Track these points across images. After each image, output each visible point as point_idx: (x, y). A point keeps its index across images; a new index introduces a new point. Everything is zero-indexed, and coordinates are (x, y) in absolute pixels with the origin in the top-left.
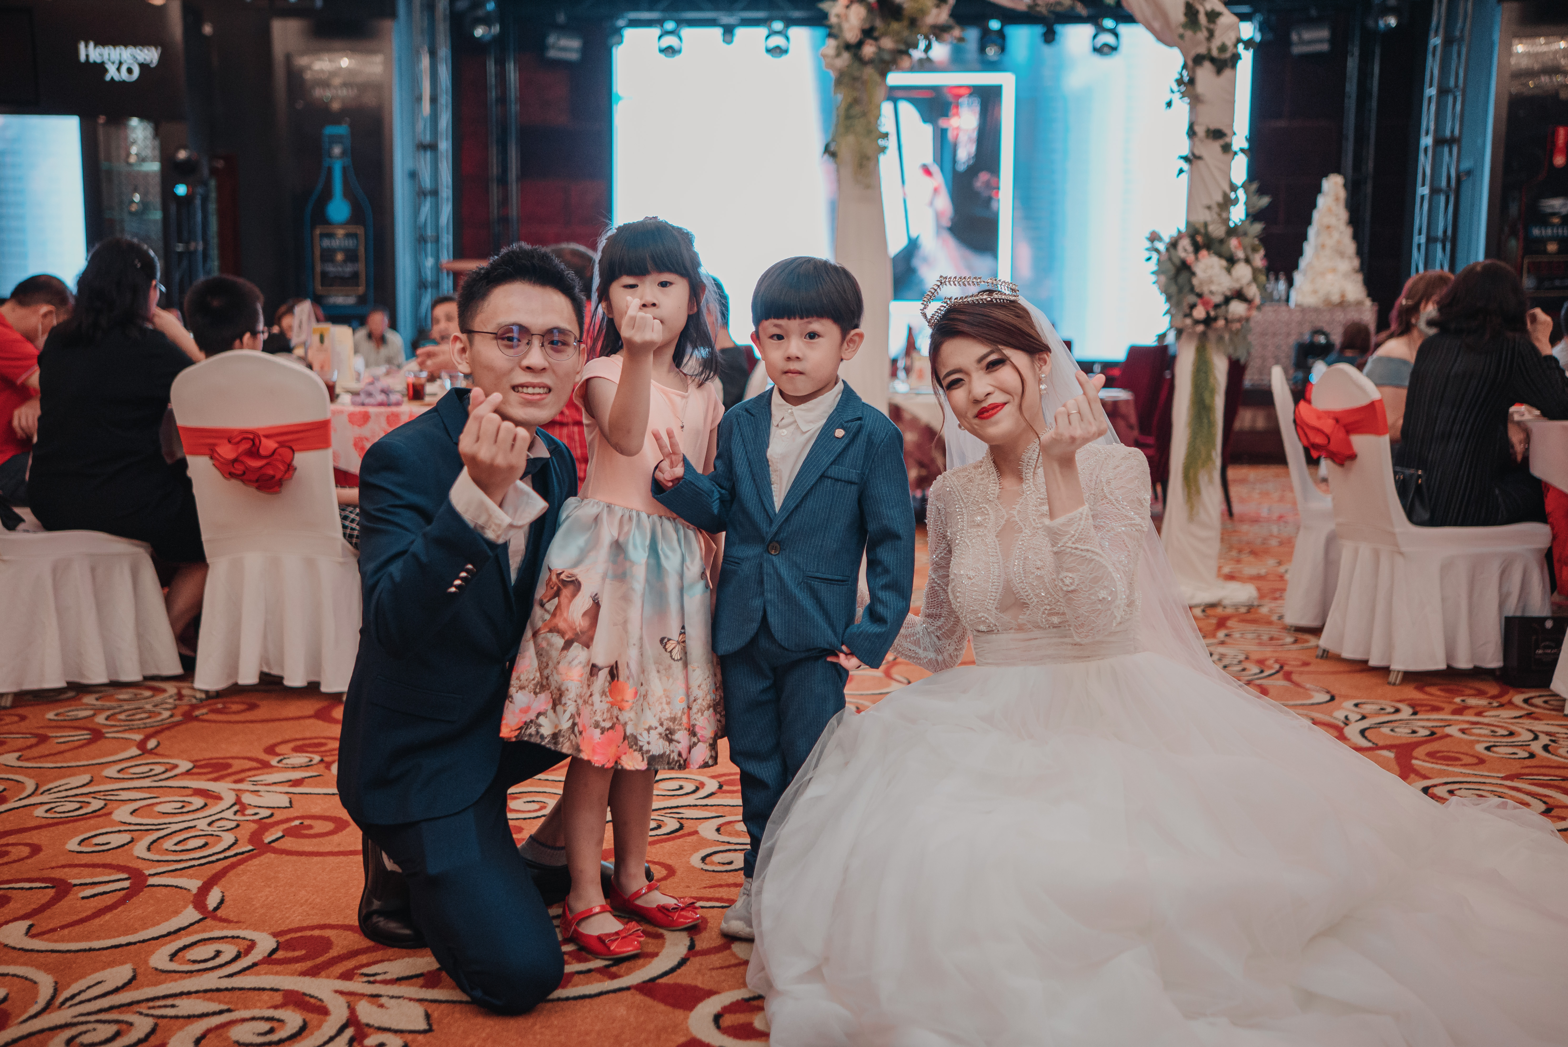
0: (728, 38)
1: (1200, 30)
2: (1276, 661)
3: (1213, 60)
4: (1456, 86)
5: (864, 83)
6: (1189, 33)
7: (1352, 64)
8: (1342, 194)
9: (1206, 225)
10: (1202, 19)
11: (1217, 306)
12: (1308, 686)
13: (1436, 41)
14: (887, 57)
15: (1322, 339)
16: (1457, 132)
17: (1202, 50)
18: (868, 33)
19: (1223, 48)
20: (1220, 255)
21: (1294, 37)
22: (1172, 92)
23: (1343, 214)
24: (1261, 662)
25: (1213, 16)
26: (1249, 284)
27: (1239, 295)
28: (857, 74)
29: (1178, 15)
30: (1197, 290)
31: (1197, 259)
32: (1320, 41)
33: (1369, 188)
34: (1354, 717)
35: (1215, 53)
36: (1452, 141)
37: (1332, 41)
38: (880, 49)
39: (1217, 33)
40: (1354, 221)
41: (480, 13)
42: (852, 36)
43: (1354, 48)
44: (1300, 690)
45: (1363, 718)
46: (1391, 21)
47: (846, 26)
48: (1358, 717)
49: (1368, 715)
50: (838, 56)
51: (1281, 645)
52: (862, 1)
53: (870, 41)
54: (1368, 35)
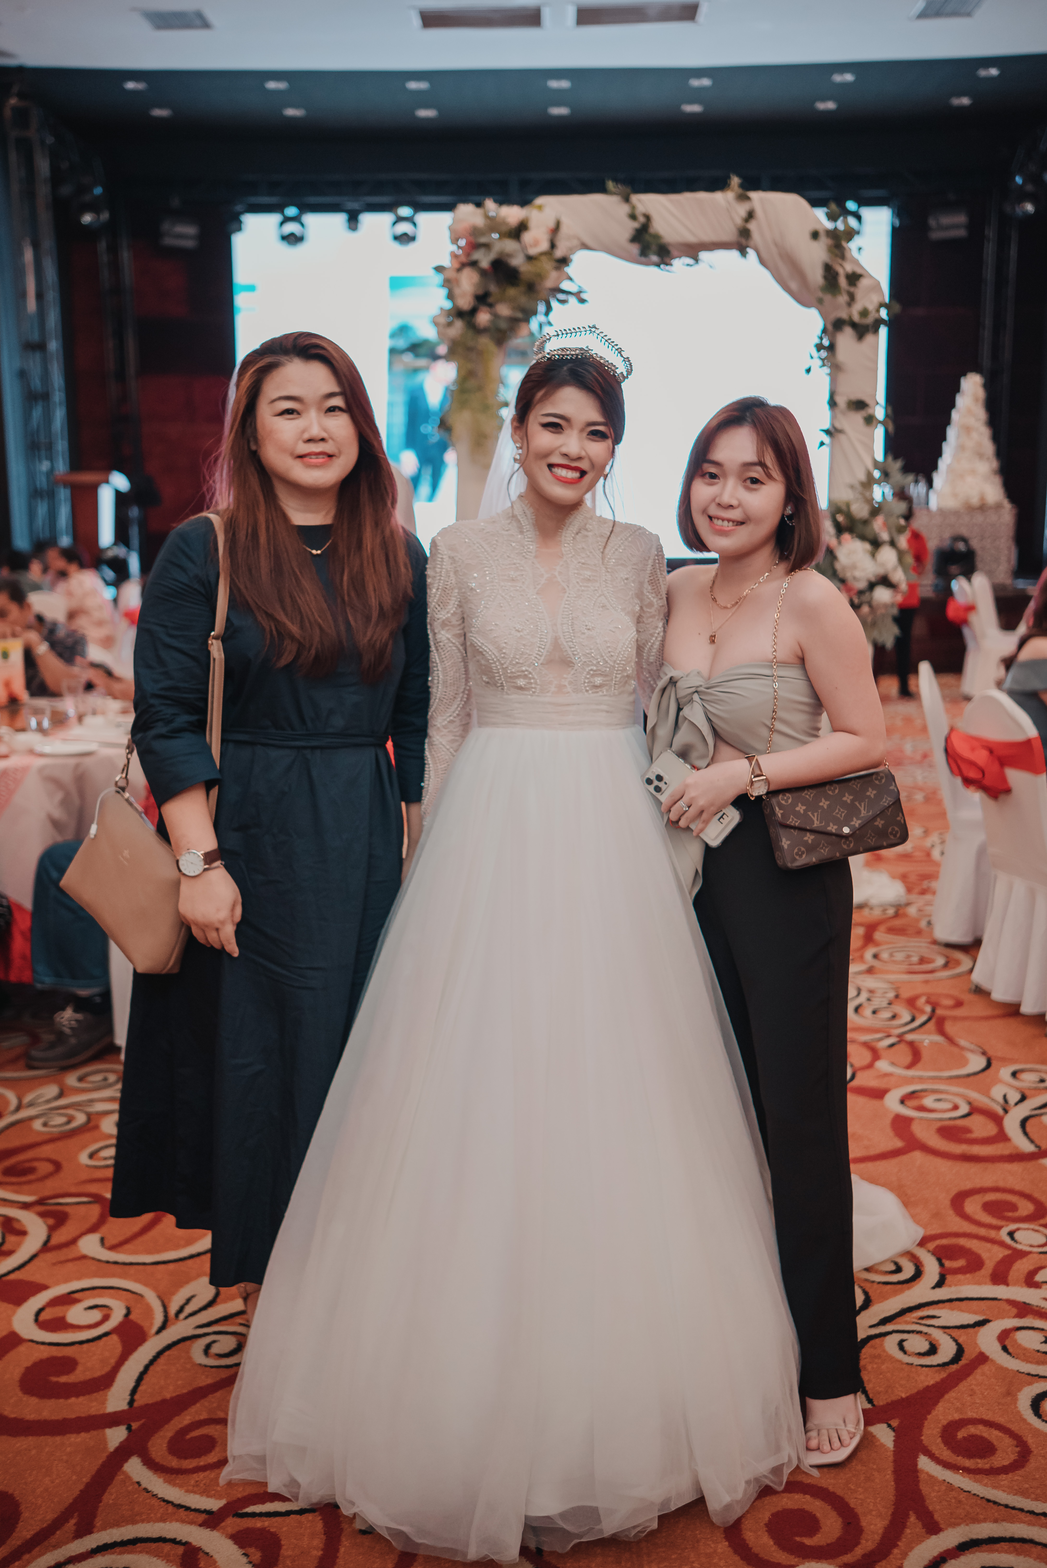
0: (353, 225)
1: (841, 293)
2: (928, 1002)
3: (854, 325)
5: (480, 353)
6: (828, 298)
7: (990, 249)
8: (981, 393)
9: (848, 505)
10: (843, 282)
11: (861, 593)
12: (963, 1043)
14: (503, 325)
15: (961, 546)
17: (844, 315)
18: (482, 299)
19: (864, 313)
20: (863, 538)
21: (932, 222)
22: (812, 357)
23: (981, 414)
24: (911, 1003)
25: (854, 278)
26: (895, 569)
27: (885, 581)
28: (471, 343)
29: (817, 276)
30: (841, 575)
31: (840, 543)
32: (957, 227)
33: (1006, 378)
34: (1014, 1097)
35: (856, 318)
37: (970, 226)
38: (496, 316)
39: (858, 296)
40: (993, 421)
41: (87, 199)
42: (465, 303)
43: (991, 233)
44: (955, 1050)
45: (1023, 1098)
46: (1029, 207)
47: (457, 291)
48: (1018, 1097)
49: (1027, 1093)
50: (450, 324)
51: (932, 972)
52: (474, 264)
53: (484, 308)
54: (1006, 220)
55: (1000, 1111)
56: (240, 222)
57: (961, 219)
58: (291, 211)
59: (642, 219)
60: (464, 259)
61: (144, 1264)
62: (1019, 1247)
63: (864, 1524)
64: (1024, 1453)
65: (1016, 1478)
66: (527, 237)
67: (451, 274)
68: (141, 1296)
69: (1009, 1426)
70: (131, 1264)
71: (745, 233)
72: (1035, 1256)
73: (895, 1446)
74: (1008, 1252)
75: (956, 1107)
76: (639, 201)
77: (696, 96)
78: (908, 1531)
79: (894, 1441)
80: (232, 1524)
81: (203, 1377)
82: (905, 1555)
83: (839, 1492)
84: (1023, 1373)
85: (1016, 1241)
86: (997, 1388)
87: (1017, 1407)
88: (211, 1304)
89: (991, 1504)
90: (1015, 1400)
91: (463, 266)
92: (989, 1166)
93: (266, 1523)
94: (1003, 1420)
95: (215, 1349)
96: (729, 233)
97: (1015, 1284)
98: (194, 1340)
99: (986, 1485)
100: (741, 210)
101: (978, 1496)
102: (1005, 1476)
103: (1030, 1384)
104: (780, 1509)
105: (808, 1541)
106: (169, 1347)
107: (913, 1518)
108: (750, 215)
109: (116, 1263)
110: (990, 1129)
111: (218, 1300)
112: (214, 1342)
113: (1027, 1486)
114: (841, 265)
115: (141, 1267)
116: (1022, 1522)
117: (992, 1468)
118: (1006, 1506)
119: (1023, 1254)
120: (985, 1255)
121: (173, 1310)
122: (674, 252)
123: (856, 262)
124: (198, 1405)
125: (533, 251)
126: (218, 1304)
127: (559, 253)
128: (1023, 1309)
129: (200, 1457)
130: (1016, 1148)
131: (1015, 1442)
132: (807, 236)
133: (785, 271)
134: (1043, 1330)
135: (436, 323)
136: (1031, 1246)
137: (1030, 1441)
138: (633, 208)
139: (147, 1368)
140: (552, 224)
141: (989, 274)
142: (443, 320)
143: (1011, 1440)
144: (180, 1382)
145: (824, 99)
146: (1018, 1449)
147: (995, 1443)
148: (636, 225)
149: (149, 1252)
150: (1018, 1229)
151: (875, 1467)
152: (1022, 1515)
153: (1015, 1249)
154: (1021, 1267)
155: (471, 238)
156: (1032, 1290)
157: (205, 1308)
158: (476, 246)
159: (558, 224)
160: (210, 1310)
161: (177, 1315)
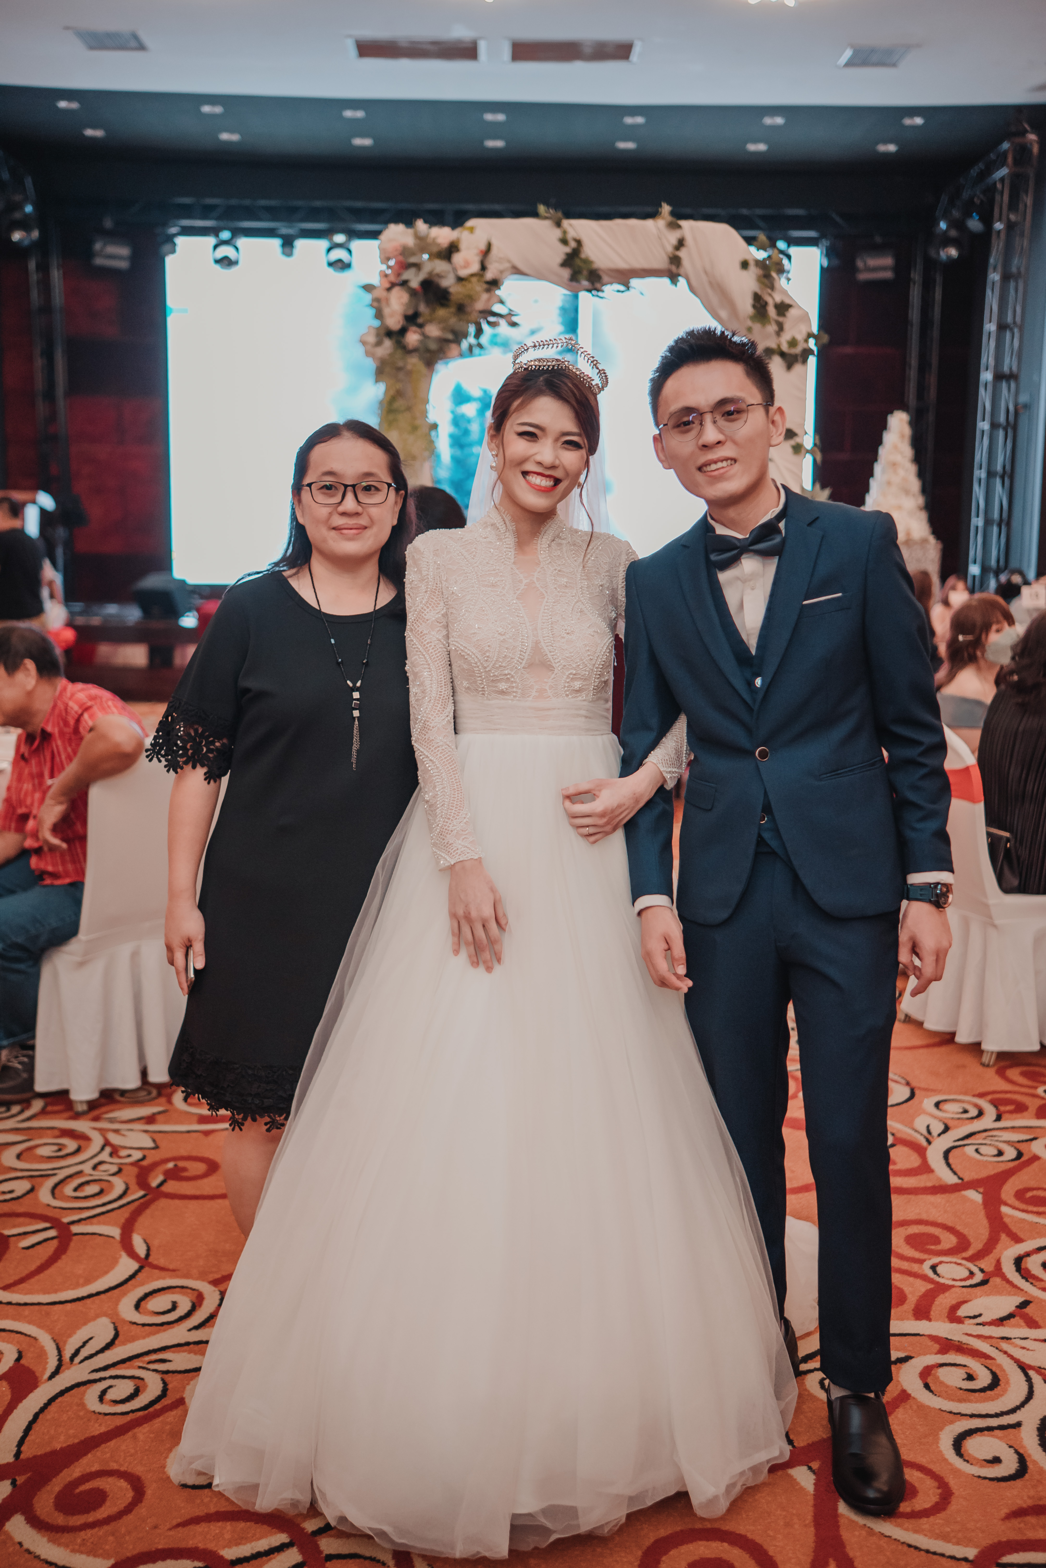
0: (287, 250)
1: (769, 322)
3: (783, 355)
4: (1015, 322)
5: (409, 373)
7: (915, 293)
8: (907, 431)
10: (772, 311)
13: (994, 277)
14: (433, 346)
16: (1015, 369)
18: (412, 319)
19: (793, 343)
21: (860, 264)
23: (907, 451)
25: (783, 308)
28: (400, 364)
29: (746, 306)
32: (884, 268)
33: (931, 417)
34: (937, 1128)
36: (1009, 377)
37: (896, 269)
38: (425, 336)
39: (787, 326)
40: (919, 459)
41: (17, 217)
42: (394, 322)
43: (916, 276)
45: (947, 1129)
46: (953, 252)
47: (386, 311)
48: (941, 1127)
49: (950, 1124)
50: (379, 343)
52: (404, 283)
53: (414, 328)
54: (931, 264)
55: (924, 1143)
56: (175, 244)
57: (888, 261)
58: (225, 235)
59: (573, 244)
60: (393, 279)
61: (39, 1304)
62: (941, 1281)
64: (946, 1496)
65: (937, 1521)
66: (457, 258)
67: (380, 293)
68: (35, 1339)
69: (931, 1466)
70: (26, 1304)
71: (675, 260)
72: (957, 1290)
73: (815, 1490)
74: (930, 1286)
76: (571, 225)
77: (630, 133)
79: (815, 1484)
81: (97, 1425)
83: (758, 1540)
84: (945, 1411)
85: (938, 1275)
86: (919, 1427)
87: (938, 1447)
88: (109, 1347)
89: (912, 1549)
90: (937, 1439)
91: (393, 285)
92: (912, 1198)
94: (924, 1460)
95: (111, 1395)
96: (660, 261)
97: (937, 1320)
98: (88, 1385)
99: (907, 1529)
100: (672, 238)
101: (899, 1541)
102: (925, 1519)
103: (952, 1422)
104: (697, 1558)
106: (62, 1393)
107: (832, 1566)
108: (681, 243)
109: (9, 1303)
110: (914, 1161)
111: (117, 1342)
112: (110, 1387)
113: (949, 1530)
114: (770, 295)
115: (37, 1307)
117: (913, 1511)
118: (928, 1551)
119: (945, 1288)
120: (907, 1290)
121: (67, 1354)
122: (605, 278)
123: (785, 292)
124: (89, 1455)
125: (463, 273)
126: (116, 1347)
127: (489, 275)
128: (946, 1345)
130: (939, 1179)
131: (936, 1484)
132: (738, 266)
133: (715, 300)
134: (965, 1366)
135: (364, 343)
136: (954, 1280)
137: (952, 1482)
138: (565, 232)
139: (36, 1416)
140: (483, 247)
141: (915, 315)
142: (372, 339)
143: (932, 1481)
144: (71, 1432)
145: (756, 141)
146: (940, 1491)
147: (916, 1485)
148: (568, 250)
149: (46, 1292)
150: (941, 1262)
151: (794, 1512)
153: (938, 1283)
154: (943, 1302)
155: (401, 258)
156: (954, 1325)
157: (102, 1351)
158: (406, 266)
159: (489, 246)
160: (108, 1353)
161: (72, 1359)
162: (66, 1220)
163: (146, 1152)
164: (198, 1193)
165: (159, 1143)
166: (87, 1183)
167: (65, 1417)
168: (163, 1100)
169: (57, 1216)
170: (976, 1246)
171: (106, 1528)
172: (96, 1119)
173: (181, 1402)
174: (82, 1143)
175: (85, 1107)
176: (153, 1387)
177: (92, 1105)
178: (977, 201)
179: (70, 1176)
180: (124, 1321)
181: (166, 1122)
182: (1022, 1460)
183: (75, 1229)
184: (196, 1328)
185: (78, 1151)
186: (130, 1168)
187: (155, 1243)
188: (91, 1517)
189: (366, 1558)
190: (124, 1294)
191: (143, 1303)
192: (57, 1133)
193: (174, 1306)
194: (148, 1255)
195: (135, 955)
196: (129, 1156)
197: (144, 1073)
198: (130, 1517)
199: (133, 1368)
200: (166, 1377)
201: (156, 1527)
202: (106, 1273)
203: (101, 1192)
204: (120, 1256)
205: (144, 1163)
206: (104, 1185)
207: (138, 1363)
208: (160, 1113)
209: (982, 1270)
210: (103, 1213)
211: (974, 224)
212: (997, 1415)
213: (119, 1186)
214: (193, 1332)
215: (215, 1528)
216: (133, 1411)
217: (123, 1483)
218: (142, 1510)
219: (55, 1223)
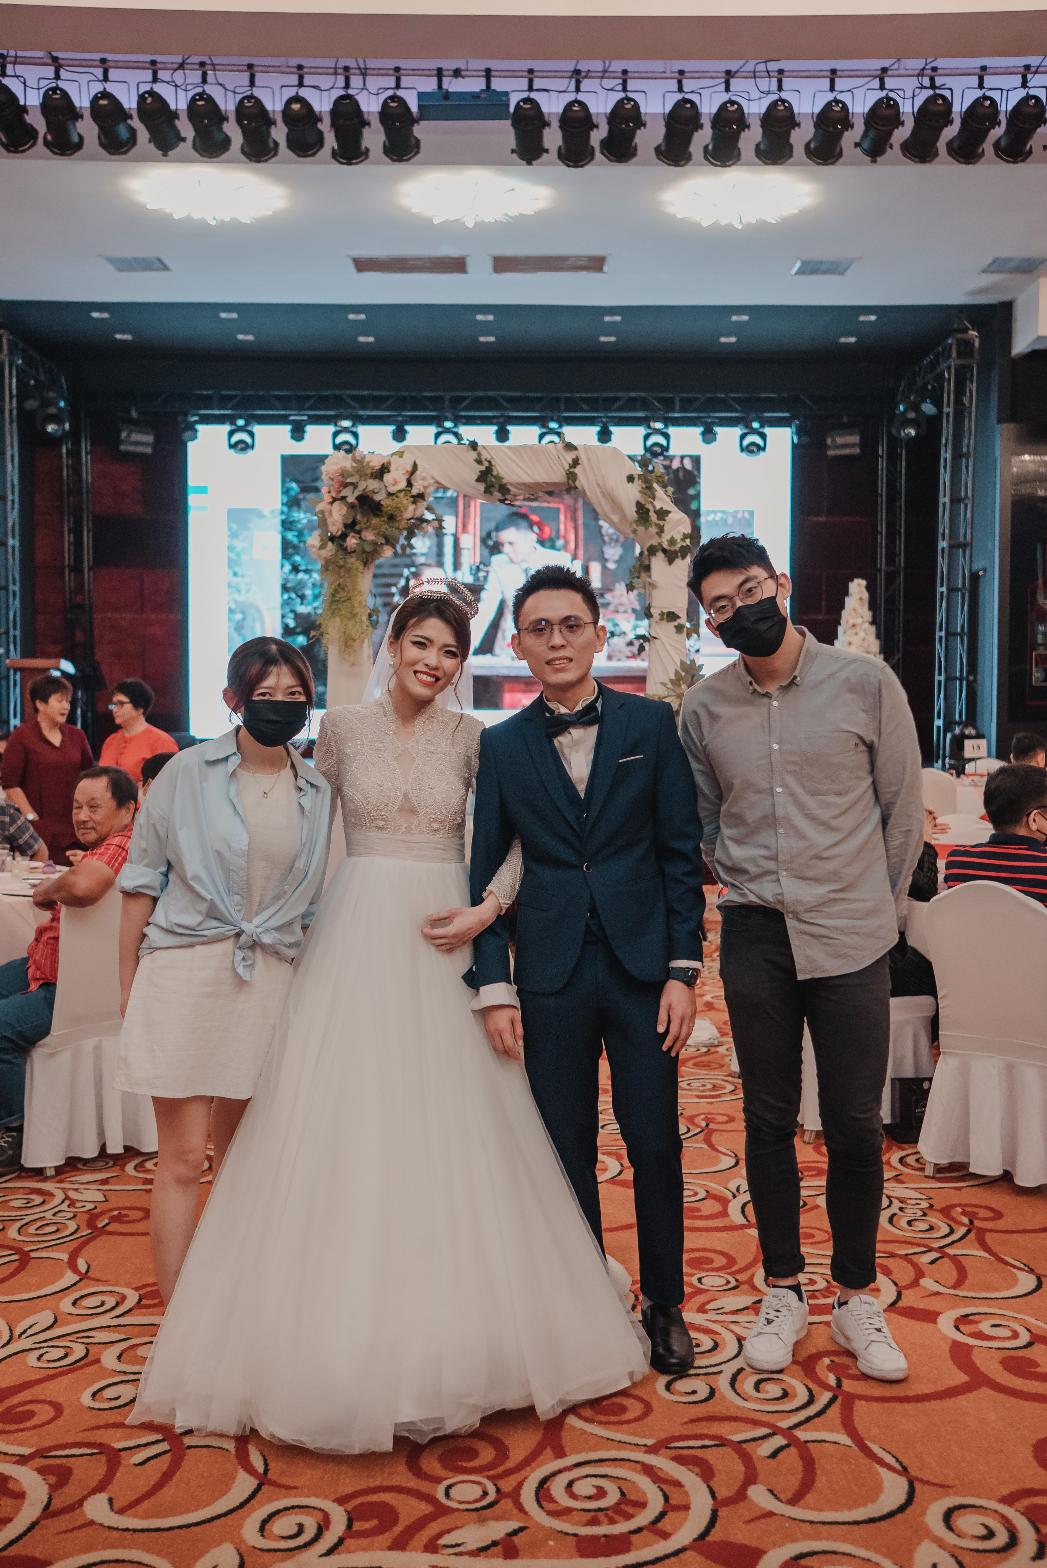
0: (298, 435)
1: (652, 526)
2: (705, 1117)
3: (664, 551)
4: (966, 497)
5: (349, 570)
6: (641, 529)
7: (882, 465)
8: (866, 596)
10: (653, 517)
13: (946, 455)
14: (368, 548)
16: (969, 537)
17: (655, 542)
18: (350, 526)
19: (672, 542)
21: (830, 441)
25: (662, 514)
28: (342, 563)
29: (631, 512)
32: (852, 445)
35: (665, 545)
36: (964, 546)
37: (863, 445)
38: (362, 540)
39: (667, 529)
41: (52, 410)
42: (336, 529)
43: (883, 451)
44: (714, 1153)
46: (913, 432)
47: (330, 521)
50: (325, 547)
51: (718, 1096)
52: (343, 499)
53: (352, 534)
54: (894, 442)
55: (730, 1196)
56: (196, 432)
57: (856, 439)
58: (241, 422)
59: (486, 464)
60: (336, 495)
62: (702, 1287)
63: (511, 1454)
64: (647, 1412)
65: (633, 1426)
66: (388, 478)
67: (324, 507)
71: (572, 477)
75: (696, 1194)
77: (610, 329)
78: (541, 1457)
80: (38, 1462)
81: (34, 1374)
82: (533, 1470)
87: (654, 1386)
88: (48, 1328)
89: (609, 1440)
90: (655, 1382)
91: (334, 500)
92: (704, 1233)
93: (64, 1461)
94: (641, 1393)
95: (45, 1357)
96: (560, 477)
98: (29, 1351)
99: (610, 1431)
100: (569, 458)
101: (602, 1437)
102: (626, 1425)
104: (453, 1446)
105: (465, 1464)
106: (10, 1356)
107: (548, 1450)
108: (576, 462)
110: (717, 1207)
111: (55, 1325)
112: (46, 1352)
113: (637, 1430)
114: (652, 504)
116: (625, 1449)
117: (620, 1421)
118: (620, 1442)
119: (703, 1292)
121: (17, 1332)
122: (513, 491)
125: (393, 489)
126: (55, 1328)
127: (415, 491)
129: (21, 1423)
130: (732, 1221)
132: (625, 480)
133: (607, 507)
137: (655, 1404)
138: (479, 454)
140: (409, 468)
142: (319, 543)
144: (14, 1378)
145: (727, 335)
146: (644, 1409)
148: (483, 468)
152: (629, 1447)
155: (340, 478)
156: (700, 1314)
157: (43, 1331)
158: (345, 485)
159: (415, 467)
160: (47, 1332)
161: (20, 1336)
162: (26, 1249)
163: (97, 1204)
164: (134, 1231)
165: (108, 1198)
166: (48, 1224)
167: (11, 1370)
168: (117, 1168)
169: (21, 1246)
170: (740, 1264)
171: (33, 1432)
172: (61, 1181)
173: (98, 1361)
174: (46, 1198)
175: (52, 1172)
176: (79, 1351)
177: (59, 1170)
178: (930, 387)
179: (35, 1220)
180: (62, 1313)
181: (116, 1184)
182: (712, 1392)
183: (33, 1255)
184: (117, 1317)
185: (43, 1203)
186: (82, 1214)
187: (94, 1264)
188: (22, 1426)
189: (215, 1447)
190: (66, 1296)
191: (79, 1302)
192: (28, 1191)
193: (103, 1303)
194: (87, 1272)
195: (97, 1048)
196: (84, 1206)
197: (103, 1148)
198: (51, 1426)
199: (65, 1341)
200: (88, 1346)
201: (68, 1431)
202: (54, 1283)
203: (58, 1230)
204: (66, 1272)
205: (95, 1211)
206: (60, 1226)
207: (69, 1338)
208: (112, 1177)
209: (737, 1280)
210: (57, 1245)
211: (928, 408)
212: (706, 1367)
213: (72, 1226)
214: (115, 1319)
215: (111, 1432)
216: (61, 1367)
217: (48, 1407)
218: (59, 1422)
219: (18, 1251)
